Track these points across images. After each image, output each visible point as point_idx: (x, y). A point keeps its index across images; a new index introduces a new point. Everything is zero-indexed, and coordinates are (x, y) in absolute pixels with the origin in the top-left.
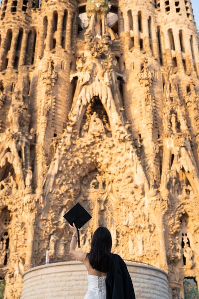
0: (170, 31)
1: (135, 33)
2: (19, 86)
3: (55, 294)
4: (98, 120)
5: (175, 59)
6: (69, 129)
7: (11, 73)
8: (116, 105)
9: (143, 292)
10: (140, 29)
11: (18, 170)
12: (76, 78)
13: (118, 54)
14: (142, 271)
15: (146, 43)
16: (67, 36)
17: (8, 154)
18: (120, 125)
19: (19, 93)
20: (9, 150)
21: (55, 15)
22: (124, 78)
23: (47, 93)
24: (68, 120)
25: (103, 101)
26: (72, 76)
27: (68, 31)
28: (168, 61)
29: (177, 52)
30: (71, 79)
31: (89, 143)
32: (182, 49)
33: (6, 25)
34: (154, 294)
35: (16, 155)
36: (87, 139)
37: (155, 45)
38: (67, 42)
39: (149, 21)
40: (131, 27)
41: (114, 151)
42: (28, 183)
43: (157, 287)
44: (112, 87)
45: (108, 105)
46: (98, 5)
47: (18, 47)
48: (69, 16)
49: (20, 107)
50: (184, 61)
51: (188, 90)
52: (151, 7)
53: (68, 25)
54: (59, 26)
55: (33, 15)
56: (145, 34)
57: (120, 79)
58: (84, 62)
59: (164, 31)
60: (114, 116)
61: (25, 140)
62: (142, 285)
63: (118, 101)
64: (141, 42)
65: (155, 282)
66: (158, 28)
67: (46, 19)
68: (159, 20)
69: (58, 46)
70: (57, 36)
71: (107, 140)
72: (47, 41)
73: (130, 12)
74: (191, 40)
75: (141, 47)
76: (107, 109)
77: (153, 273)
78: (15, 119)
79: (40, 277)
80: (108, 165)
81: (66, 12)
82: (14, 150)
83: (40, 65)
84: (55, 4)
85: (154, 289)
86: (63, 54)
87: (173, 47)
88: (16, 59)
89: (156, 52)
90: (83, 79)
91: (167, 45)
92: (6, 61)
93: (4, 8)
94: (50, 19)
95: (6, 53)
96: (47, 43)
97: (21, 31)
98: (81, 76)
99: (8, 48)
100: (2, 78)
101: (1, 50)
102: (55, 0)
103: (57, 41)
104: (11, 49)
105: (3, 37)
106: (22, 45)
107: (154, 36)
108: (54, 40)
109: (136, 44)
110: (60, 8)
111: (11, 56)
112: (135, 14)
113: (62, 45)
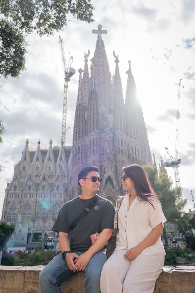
0: (132, 147)
1: (120, 147)
4: (110, 184)
5: (133, 157)
8: (115, 178)
10: (122, 146)
15: (124, 151)
16: (98, 148)
21: (94, 140)
25: (111, 178)
26: (100, 164)
27: (98, 146)
28: (131, 158)
29: (134, 155)
32: (136, 154)
37: (127, 152)
39: (125, 144)
40: (119, 144)
44: (114, 173)
45: (113, 179)
46: (108, 139)
53: (98, 143)
54: (95, 144)
55: (86, 138)
56: (124, 148)
57: (115, 165)
59: (130, 146)
60: (115, 183)
63: (115, 176)
64: (122, 150)
66: (128, 145)
67: (90, 141)
68: (128, 141)
69: (95, 153)
70: (95, 148)
72: (92, 150)
73: (118, 138)
81: (97, 138)
83: (90, 161)
86: (97, 156)
88: (82, 157)
89: (127, 155)
90: (105, 169)
91: (131, 152)
92: (79, 159)
93: (76, 136)
94: (92, 141)
95: (79, 156)
96: (92, 152)
97: (82, 146)
98: (104, 167)
99: (79, 154)
100: (79, 167)
101: (77, 155)
102: (93, 133)
103: (95, 151)
104: (80, 155)
105: (77, 149)
106: (84, 152)
107: (127, 149)
108: (94, 150)
109: (121, 152)
110: (95, 137)
111: (80, 157)
112: (120, 139)
113: (97, 152)
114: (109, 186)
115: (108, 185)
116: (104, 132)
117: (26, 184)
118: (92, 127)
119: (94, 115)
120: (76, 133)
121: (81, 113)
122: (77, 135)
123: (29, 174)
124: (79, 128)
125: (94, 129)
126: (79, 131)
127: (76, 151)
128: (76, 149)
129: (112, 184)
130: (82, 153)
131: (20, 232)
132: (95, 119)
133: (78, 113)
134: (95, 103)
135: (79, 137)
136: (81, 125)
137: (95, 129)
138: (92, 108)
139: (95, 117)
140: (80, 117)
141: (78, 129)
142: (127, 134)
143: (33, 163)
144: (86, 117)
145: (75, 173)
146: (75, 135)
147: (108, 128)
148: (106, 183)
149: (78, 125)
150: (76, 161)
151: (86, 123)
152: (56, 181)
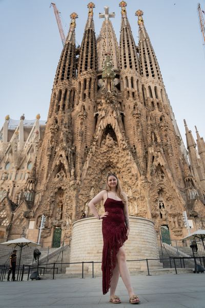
0: (149, 87)
1: (130, 88)
2: (66, 120)
3: (91, 234)
4: (111, 138)
5: (153, 103)
6: (94, 143)
7: (62, 113)
8: (120, 129)
9: (141, 233)
10: (132, 86)
11: (66, 167)
12: (97, 115)
13: (120, 100)
14: (140, 221)
15: (136, 94)
16: (92, 92)
17: (61, 158)
18: (123, 141)
19: (66, 124)
20: (61, 156)
21: (85, 81)
22: (124, 114)
23: (81, 124)
24: (93, 138)
25: (113, 127)
27: (92, 89)
28: (149, 104)
29: (154, 99)
30: (95, 115)
31: (106, 151)
32: (157, 97)
33: (58, 87)
34: (147, 234)
35: (65, 158)
36: (104, 149)
37: (141, 95)
38: (92, 95)
39: (137, 82)
40: (128, 86)
41: (120, 155)
42: (72, 174)
43: (149, 230)
44: (118, 119)
45: (116, 129)
46: (108, 74)
47: (65, 99)
48: (93, 81)
49: (67, 132)
50: (158, 104)
51: (161, 119)
52: (138, 74)
53: (92, 86)
54: (87, 86)
55: (73, 81)
56: (135, 89)
57: (122, 114)
58: (102, 105)
59: (146, 87)
60: (119, 135)
61: (70, 150)
62: (140, 229)
63: (121, 127)
64: (133, 93)
65: (147, 227)
66: (143, 85)
67: (80, 83)
68: (143, 81)
69: (87, 97)
70: (86, 92)
71: (116, 149)
72: (81, 95)
73: (126, 77)
74: (161, 92)
75: (133, 96)
76: (115, 131)
77: (146, 222)
78: (64, 139)
79: (82, 225)
80: (117, 163)
81: (91, 79)
82: (64, 155)
83: (77, 108)
84: (85, 75)
85: (147, 231)
86: (90, 102)
87: (152, 96)
88: (64, 105)
89: (142, 99)
91: (148, 95)
92: (58, 107)
93: (58, 78)
94: (82, 83)
95: (58, 103)
97: (66, 90)
101: (56, 101)
102: (85, 72)
104: (61, 101)
106: (67, 98)
107: (141, 90)
108: (85, 95)
109: (131, 95)
110: (88, 77)
111: (61, 104)
112: (129, 78)
113: (89, 96)
114: (109, 141)
115: (107, 140)
118: (83, 66)
119: (87, 52)
120: (58, 74)
122: (60, 76)
124: (64, 69)
125: (86, 68)
126: (63, 72)
128: (55, 94)
129: (115, 138)
132: (89, 57)
133: (65, 52)
134: (90, 40)
135: (62, 79)
136: (67, 65)
137: (89, 68)
138: (85, 45)
139: (89, 54)
140: (65, 57)
141: (61, 69)
142: (140, 74)
147: (108, 63)
148: (103, 137)
149: (62, 65)
152: (28, 153)
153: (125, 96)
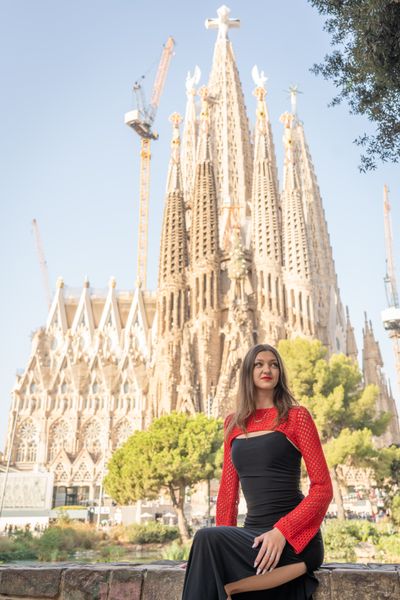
0: (292, 291)
1: (265, 291)
2: (186, 347)
7: (177, 332)
10: (270, 290)
12: (223, 335)
13: (252, 307)
15: (274, 302)
16: (215, 296)
17: (186, 405)
19: (186, 354)
20: (186, 401)
21: (205, 276)
22: (258, 333)
23: (206, 352)
27: (215, 291)
29: (296, 310)
30: (220, 335)
32: (301, 308)
33: (168, 288)
35: (191, 404)
38: (215, 302)
39: (277, 282)
40: (263, 286)
46: (238, 274)
48: (215, 276)
49: (190, 366)
50: (301, 319)
52: (279, 267)
53: (215, 285)
54: (208, 287)
55: (187, 274)
56: (273, 296)
57: (254, 334)
59: (289, 290)
61: (195, 391)
64: (270, 300)
66: (284, 286)
67: (197, 279)
68: (284, 278)
69: (209, 306)
70: (208, 296)
72: (200, 299)
73: (262, 272)
74: (308, 301)
75: (271, 309)
78: (188, 377)
81: (212, 274)
83: (197, 323)
84: (203, 266)
86: (213, 315)
87: (294, 305)
88: (179, 317)
89: (281, 311)
90: (230, 343)
91: (290, 304)
92: (171, 320)
93: (165, 269)
94: (201, 281)
95: (171, 313)
96: (201, 304)
97: (180, 292)
98: (228, 338)
99: (172, 308)
100: (172, 338)
101: (168, 312)
102: (204, 262)
103: (208, 302)
104: (175, 311)
105: (168, 299)
106: (182, 305)
107: (281, 293)
108: (205, 300)
109: (267, 303)
110: (207, 270)
111: (175, 317)
112: (265, 276)
113: (212, 305)
116: (229, 259)
117: (58, 377)
118: (201, 248)
119: (205, 220)
120: (166, 262)
121: (177, 217)
122: (168, 266)
123: (63, 355)
124: (173, 252)
125: (205, 253)
126: (173, 258)
127: (165, 303)
128: (164, 298)
130: (179, 307)
131: (37, 483)
132: (208, 230)
133: (171, 216)
134: (207, 192)
135: (173, 272)
136: (177, 244)
137: (209, 252)
138: (201, 204)
139: (208, 224)
140: (173, 227)
141: (169, 252)
142: (282, 263)
143: (73, 331)
144: (188, 225)
145: (163, 353)
146: (163, 267)
147: (237, 251)
149: (170, 244)
150: (164, 327)
151: (189, 238)
152: (123, 370)
153: (259, 305)
